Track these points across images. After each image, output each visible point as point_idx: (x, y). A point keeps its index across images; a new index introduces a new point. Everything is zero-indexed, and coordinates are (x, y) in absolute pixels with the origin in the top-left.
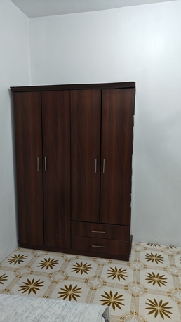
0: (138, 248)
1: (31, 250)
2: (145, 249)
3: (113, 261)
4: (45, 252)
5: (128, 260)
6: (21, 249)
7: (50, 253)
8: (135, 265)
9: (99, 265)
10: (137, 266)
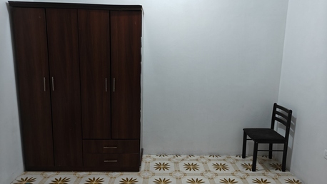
0: (148, 160)
1: (41, 173)
2: (155, 160)
3: (125, 173)
4: (56, 173)
5: (139, 171)
6: (29, 173)
7: (61, 173)
8: (144, 174)
9: (111, 178)
10: (146, 174)
